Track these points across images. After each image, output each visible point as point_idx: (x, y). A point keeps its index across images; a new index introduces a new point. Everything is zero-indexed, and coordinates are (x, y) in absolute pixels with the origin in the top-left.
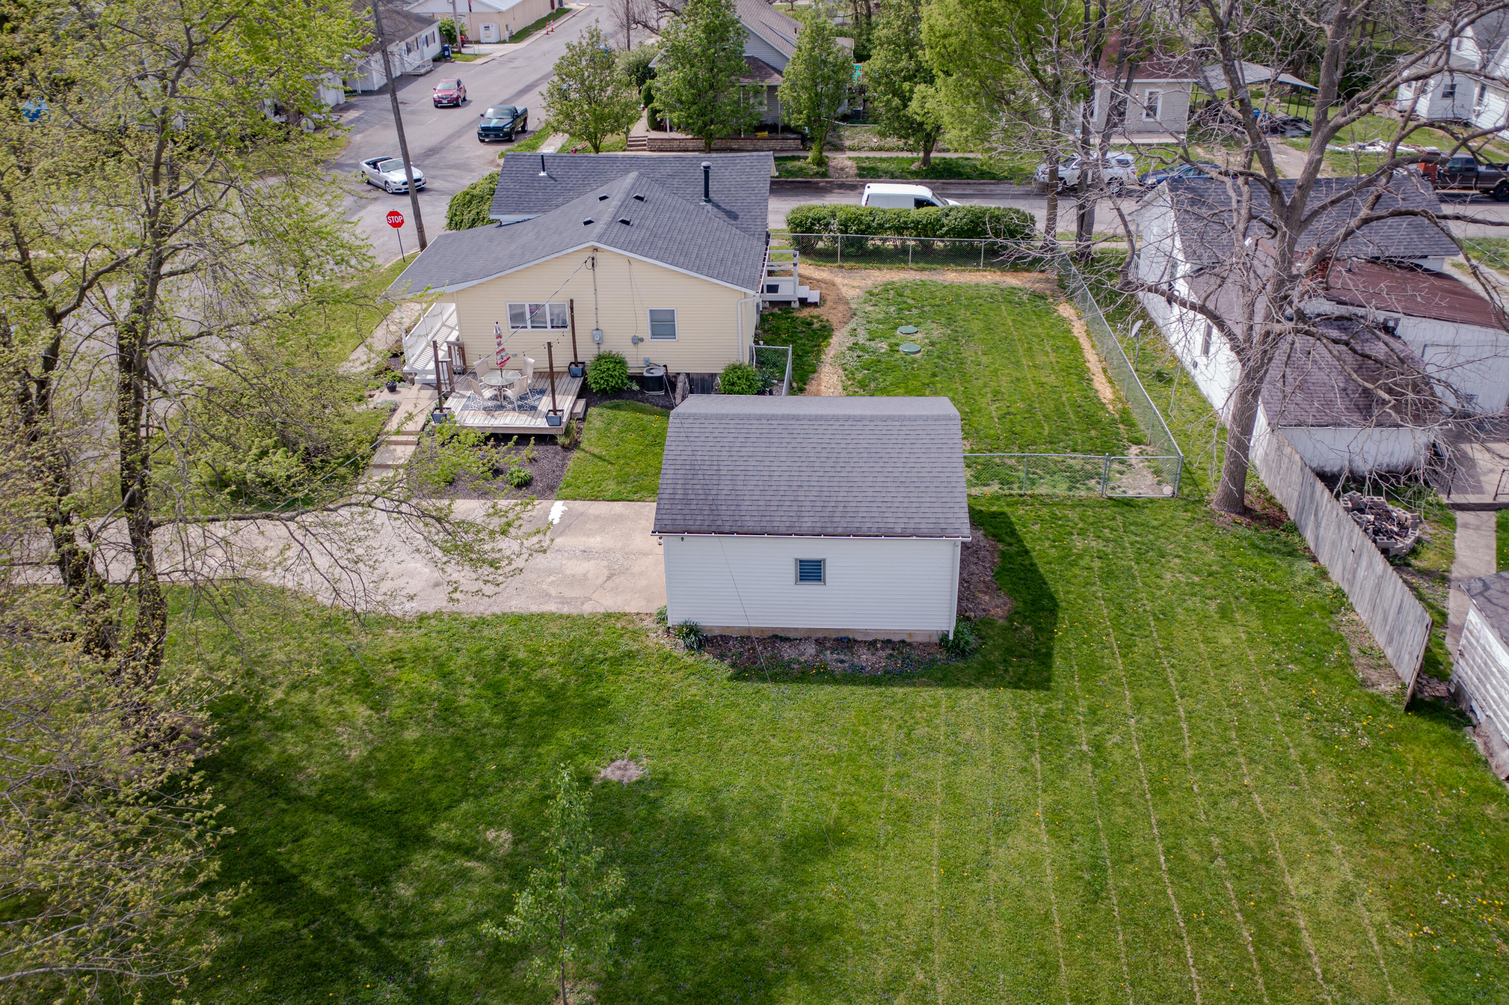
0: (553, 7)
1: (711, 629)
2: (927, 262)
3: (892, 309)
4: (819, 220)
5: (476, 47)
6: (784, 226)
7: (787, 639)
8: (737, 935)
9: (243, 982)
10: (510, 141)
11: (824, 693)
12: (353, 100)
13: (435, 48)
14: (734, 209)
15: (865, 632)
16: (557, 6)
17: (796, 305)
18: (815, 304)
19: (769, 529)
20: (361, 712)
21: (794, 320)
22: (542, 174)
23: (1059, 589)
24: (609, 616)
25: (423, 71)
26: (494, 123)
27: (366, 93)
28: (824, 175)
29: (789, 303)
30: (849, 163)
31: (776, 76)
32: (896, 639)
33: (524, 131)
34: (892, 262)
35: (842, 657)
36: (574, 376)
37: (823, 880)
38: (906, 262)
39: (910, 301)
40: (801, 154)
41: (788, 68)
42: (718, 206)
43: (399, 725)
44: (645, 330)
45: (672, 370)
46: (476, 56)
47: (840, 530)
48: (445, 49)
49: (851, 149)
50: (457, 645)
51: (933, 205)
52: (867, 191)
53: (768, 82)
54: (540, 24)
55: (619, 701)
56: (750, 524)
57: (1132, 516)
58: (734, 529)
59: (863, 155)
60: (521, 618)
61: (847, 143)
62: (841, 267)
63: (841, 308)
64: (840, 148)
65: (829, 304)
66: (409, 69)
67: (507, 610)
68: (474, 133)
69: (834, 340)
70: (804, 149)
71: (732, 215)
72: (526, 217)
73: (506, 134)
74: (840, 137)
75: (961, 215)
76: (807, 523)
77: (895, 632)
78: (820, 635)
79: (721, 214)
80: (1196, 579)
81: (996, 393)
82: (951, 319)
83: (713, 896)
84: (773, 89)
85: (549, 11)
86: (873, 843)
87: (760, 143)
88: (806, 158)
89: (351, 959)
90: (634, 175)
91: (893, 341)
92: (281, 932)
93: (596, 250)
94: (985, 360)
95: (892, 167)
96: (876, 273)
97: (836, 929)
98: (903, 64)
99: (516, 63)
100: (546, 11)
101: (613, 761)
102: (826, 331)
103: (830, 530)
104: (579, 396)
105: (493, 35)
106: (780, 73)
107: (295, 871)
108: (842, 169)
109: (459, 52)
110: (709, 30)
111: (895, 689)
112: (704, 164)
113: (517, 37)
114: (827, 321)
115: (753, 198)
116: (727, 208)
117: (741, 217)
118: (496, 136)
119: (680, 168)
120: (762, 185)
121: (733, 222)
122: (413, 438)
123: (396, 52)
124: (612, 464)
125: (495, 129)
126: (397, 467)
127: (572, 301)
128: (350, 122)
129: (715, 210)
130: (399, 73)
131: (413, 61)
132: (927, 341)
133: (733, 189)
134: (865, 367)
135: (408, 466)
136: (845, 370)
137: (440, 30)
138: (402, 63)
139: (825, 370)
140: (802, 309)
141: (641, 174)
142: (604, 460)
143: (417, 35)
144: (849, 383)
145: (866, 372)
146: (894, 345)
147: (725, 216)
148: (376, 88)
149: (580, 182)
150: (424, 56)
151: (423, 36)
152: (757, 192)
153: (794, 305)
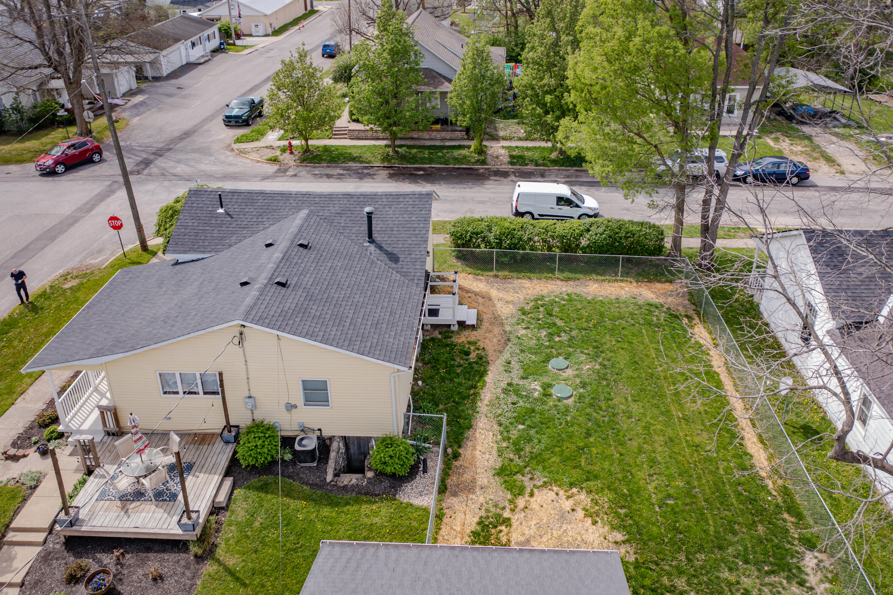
0: (306, 9)
2: (571, 271)
3: (544, 333)
4: (477, 234)
5: (249, 39)
10: (248, 125)
12: (143, 86)
13: (215, 43)
14: (395, 251)
16: (309, 8)
17: (455, 328)
18: (473, 327)
21: (452, 346)
22: (221, 211)
25: (202, 60)
26: (235, 112)
27: (156, 79)
28: (484, 162)
29: (449, 326)
30: (502, 151)
31: (447, 84)
33: (260, 115)
34: (541, 271)
36: (227, 442)
38: (552, 271)
39: (560, 323)
40: (466, 143)
41: (455, 78)
42: (380, 248)
44: (298, 397)
45: (326, 433)
46: (245, 47)
48: (221, 44)
49: (505, 139)
52: (518, 190)
53: (439, 90)
54: (296, 22)
59: (514, 144)
61: (501, 134)
62: (496, 276)
63: (497, 330)
64: (495, 138)
65: (485, 325)
66: (192, 59)
68: (220, 118)
69: (489, 378)
70: (468, 139)
71: (393, 258)
72: (200, 256)
73: (244, 121)
74: (495, 129)
75: (600, 230)
79: (384, 257)
81: (653, 462)
82: (598, 348)
84: (444, 94)
85: (304, 12)
87: (434, 134)
88: (469, 147)
90: (304, 213)
91: (546, 379)
93: (244, 326)
94: (635, 408)
95: (536, 156)
96: (526, 283)
98: (545, 81)
99: (271, 54)
100: (301, 12)
104: (227, 473)
105: (261, 30)
106: (450, 81)
108: (497, 157)
109: (234, 44)
110: (393, 53)
112: (368, 209)
113: (277, 32)
114: (484, 348)
115: (414, 239)
116: (389, 249)
117: (401, 259)
118: (236, 122)
119: (348, 206)
120: (422, 225)
121: (394, 266)
122: (40, 537)
123: (183, 48)
124: (245, 585)
125: (236, 117)
126: (11, 585)
127: (221, 374)
128: (135, 106)
129: (378, 251)
130: (184, 63)
131: (196, 54)
132: (578, 381)
133: (395, 229)
134: (519, 419)
135: (22, 585)
136: (500, 425)
137: (220, 30)
138: (187, 55)
139: (480, 425)
140: (458, 333)
141: (311, 212)
142: (237, 579)
143: (201, 35)
144: (505, 445)
145: (521, 427)
146: (547, 386)
147: (386, 259)
148: (165, 74)
149: (254, 220)
150: (205, 50)
151: (206, 35)
152: (417, 232)
153: (452, 328)
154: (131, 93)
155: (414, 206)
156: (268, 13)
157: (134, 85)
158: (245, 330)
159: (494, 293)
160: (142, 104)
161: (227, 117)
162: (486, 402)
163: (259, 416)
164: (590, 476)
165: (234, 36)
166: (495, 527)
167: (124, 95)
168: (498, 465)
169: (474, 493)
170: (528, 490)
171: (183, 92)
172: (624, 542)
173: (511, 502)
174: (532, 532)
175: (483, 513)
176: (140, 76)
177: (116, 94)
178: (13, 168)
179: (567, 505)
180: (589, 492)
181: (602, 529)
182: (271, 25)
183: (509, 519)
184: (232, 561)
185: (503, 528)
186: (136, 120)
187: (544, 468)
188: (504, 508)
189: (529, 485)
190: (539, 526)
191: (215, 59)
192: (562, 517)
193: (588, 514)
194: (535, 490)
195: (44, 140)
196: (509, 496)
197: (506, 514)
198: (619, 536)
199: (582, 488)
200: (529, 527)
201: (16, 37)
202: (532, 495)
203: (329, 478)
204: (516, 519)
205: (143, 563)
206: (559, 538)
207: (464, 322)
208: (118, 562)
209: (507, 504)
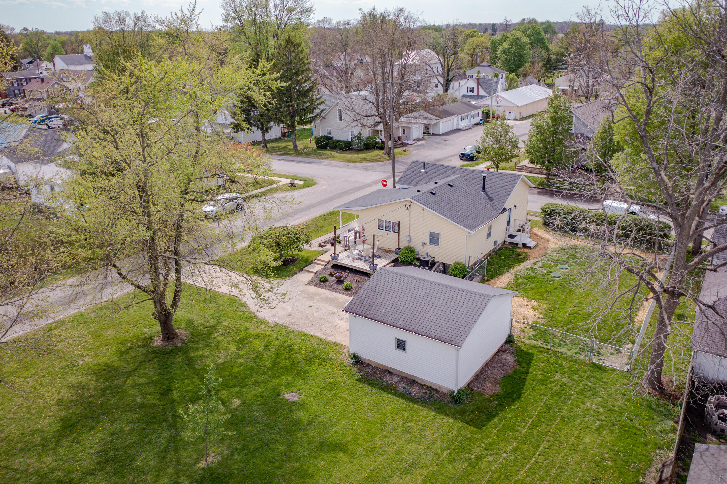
1: (365, 359)
3: (566, 257)
6: (540, 211)
7: (391, 373)
8: (277, 464)
9: (133, 414)
10: (473, 160)
11: (386, 397)
12: (426, 137)
13: (478, 119)
14: (493, 197)
15: (422, 380)
17: (521, 246)
18: (530, 248)
19: (384, 321)
20: (233, 348)
22: (423, 171)
23: (527, 392)
24: (334, 343)
25: (466, 128)
26: (467, 152)
27: (435, 135)
29: (517, 244)
32: (434, 387)
35: (406, 387)
36: (396, 253)
37: (323, 459)
42: (487, 194)
43: (239, 356)
45: (436, 260)
47: (410, 329)
48: (481, 121)
50: (279, 337)
51: (637, 214)
52: (604, 203)
55: (312, 373)
56: (379, 317)
57: (596, 374)
58: (372, 317)
60: (305, 335)
67: (303, 331)
68: (459, 154)
69: (523, 264)
71: (491, 199)
72: (410, 187)
73: (471, 157)
76: (399, 323)
77: (434, 384)
78: (404, 376)
79: (486, 198)
80: (601, 410)
83: (282, 448)
86: (353, 455)
89: (165, 420)
90: (458, 175)
91: (551, 270)
92: (155, 404)
93: (411, 202)
97: (312, 477)
101: (292, 392)
102: (525, 259)
103: (406, 328)
104: (393, 261)
107: (173, 389)
111: (415, 406)
112: (484, 175)
114: (529, 255)
115: (504, 193)
116: (491, 196)
117: (494, 200)
118: (466, 158)
121: (490, 202)
122: (325, 263)
123: (455, 119)
125: (466, 155)
126: (312, 272)
127: (399, 222)
128: (418, 146)
129: (485, 196)
130: (454, 128)
131: (463, 124)
132: (567, 274)
133: (497, 188)
135: (316, 273)
136: (516, 277)
137: (483, 112)
138: (458, 124)
139: (507, 275)
140: (521, 248)
141: (461, 176)
143: (469, 113)
144: (513, 283)
145: (525, 280)
146: (549, 272)
147: (488, 199)
148: (441, 133)
149: (436, 176)
150: (470, 122)
151: (472, 114)
152: (507, 191)
153: (519, 246)
154: (418, 140)
155: (510, 180)
156: (519, 105)
157: (421, 136)
158: (412, 204)
159: (552, 240)
160: (421, 145)
161: (462, 154)
162: (515, 270)
163: (411, 245)
165: (491, 116)
167: (414, 140)
171: (447, 143)
176: (426, 132)
177: (410, 139)
178: (351, 164)
179: (526, 303)
180: (540, 303)
182: (520, 113)
186: (415, 152)
191: (474, 129)
192: (521, 306)
193: (533, 308)
195: (368, 154)
201: (366, 99)
205: (354, 277)
207: (526, 244)
208: (347, 275)
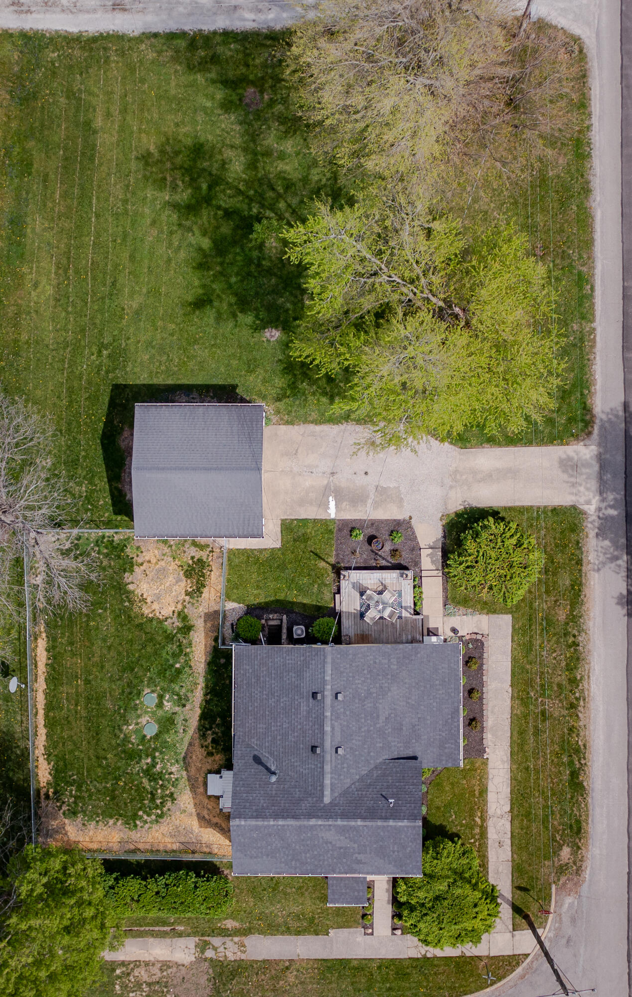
3: (158, 767)
18: (210, 772)
39: (146, 782)
63: (193, 771)
65: (201, 777)
69: (198, 712)
71: (257, 760)
91: (160, 712)
114: (202, 747)
115: (243, 777)
116: (260, 767)
117: (252, 758)
119: (295, 808)
120: (238, 789)
121: (256, 753)
122: (424, 573)
124: (311, 551)
129: (268, 765)
132: (139, 712)
133: (258, 786)
134: (179, 672)
135: (420, 548)
136: (190, 667)
139: (203, 666)
142: (316, 555)
144: (188, 650)
145: (178, 666)
146: (160, 705)
147: (262, 758)
149: (364, 793)
152: (241, 782)
155: (245, 807)
159: (194, 823)
162: (200, 687)
164: (140, 626)
166: (193, 590)
168: (192, 633)
169: (205, 613)
170: (176, 614)
172: (129, 584)
173: (185, 607)
174: (175, 588)
175: (199, 599)
179: (155, 606)
180: (143, 615)
181: (138, 592)
183: (186, 595)
184: (322, 564)
185: (190, 590)
187: (166, 632)
188: (189, 602)
189: (175, 619)
190: (171, 591)
192: (158, 598)
193: (144, 600)
194: (171, 615)
196: (186, 610)
197: (187, 598)
198: (131, 587)
199: (146, 617)
200: (176, 591)
202: (174, 612)
203: (285, 617)
204: (183, 596)
206: (161, 584)
207: (217, 774)
209: (188, 606)
